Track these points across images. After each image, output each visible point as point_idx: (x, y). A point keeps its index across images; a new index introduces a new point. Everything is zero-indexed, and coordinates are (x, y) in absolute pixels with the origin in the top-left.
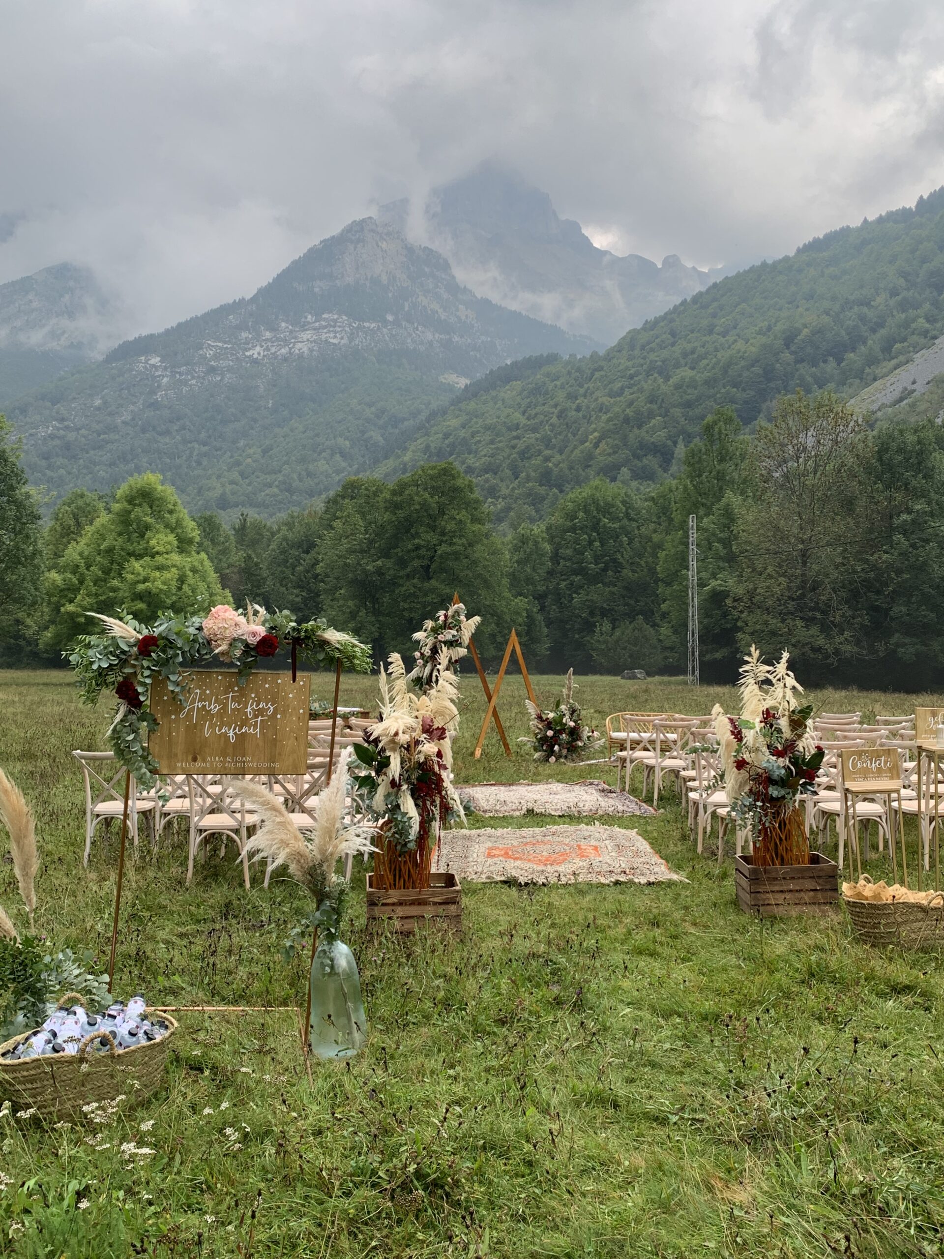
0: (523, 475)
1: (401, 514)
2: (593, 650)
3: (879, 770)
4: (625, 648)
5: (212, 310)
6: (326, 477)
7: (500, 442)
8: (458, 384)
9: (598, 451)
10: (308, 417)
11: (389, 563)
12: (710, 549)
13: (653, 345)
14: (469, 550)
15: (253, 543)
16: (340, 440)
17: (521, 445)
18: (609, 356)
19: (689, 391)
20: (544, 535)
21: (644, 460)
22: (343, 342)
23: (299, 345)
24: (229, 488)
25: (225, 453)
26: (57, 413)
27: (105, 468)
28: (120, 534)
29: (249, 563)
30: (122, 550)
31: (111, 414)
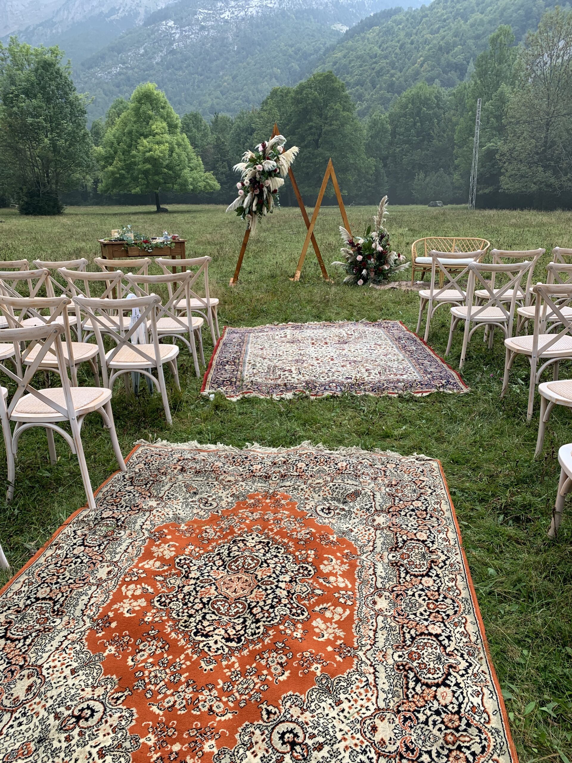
0: (378, 86)
1: (301, 106)
2: (413, 190)
4: (431, 188)
6: (267, 90)
7: (365, 66)
8: (342, 30)
9: (422, 69)
10: (257, 55)
12: (488, 123)
14: (342, 129)
15: (222, 131)
16: (275, 69)
17: (377, 67)
18: (432, 7)
19: (479, 28)
20: (388, 119)
21: (449, 74)
22: (275, 6)
23: (251, 9)
24: (215, 101)
25: (212, 80)
26: (121, 58)
28: (135, 122)
29: (219, 142)
30: (137, 132)
31: (150, 58)
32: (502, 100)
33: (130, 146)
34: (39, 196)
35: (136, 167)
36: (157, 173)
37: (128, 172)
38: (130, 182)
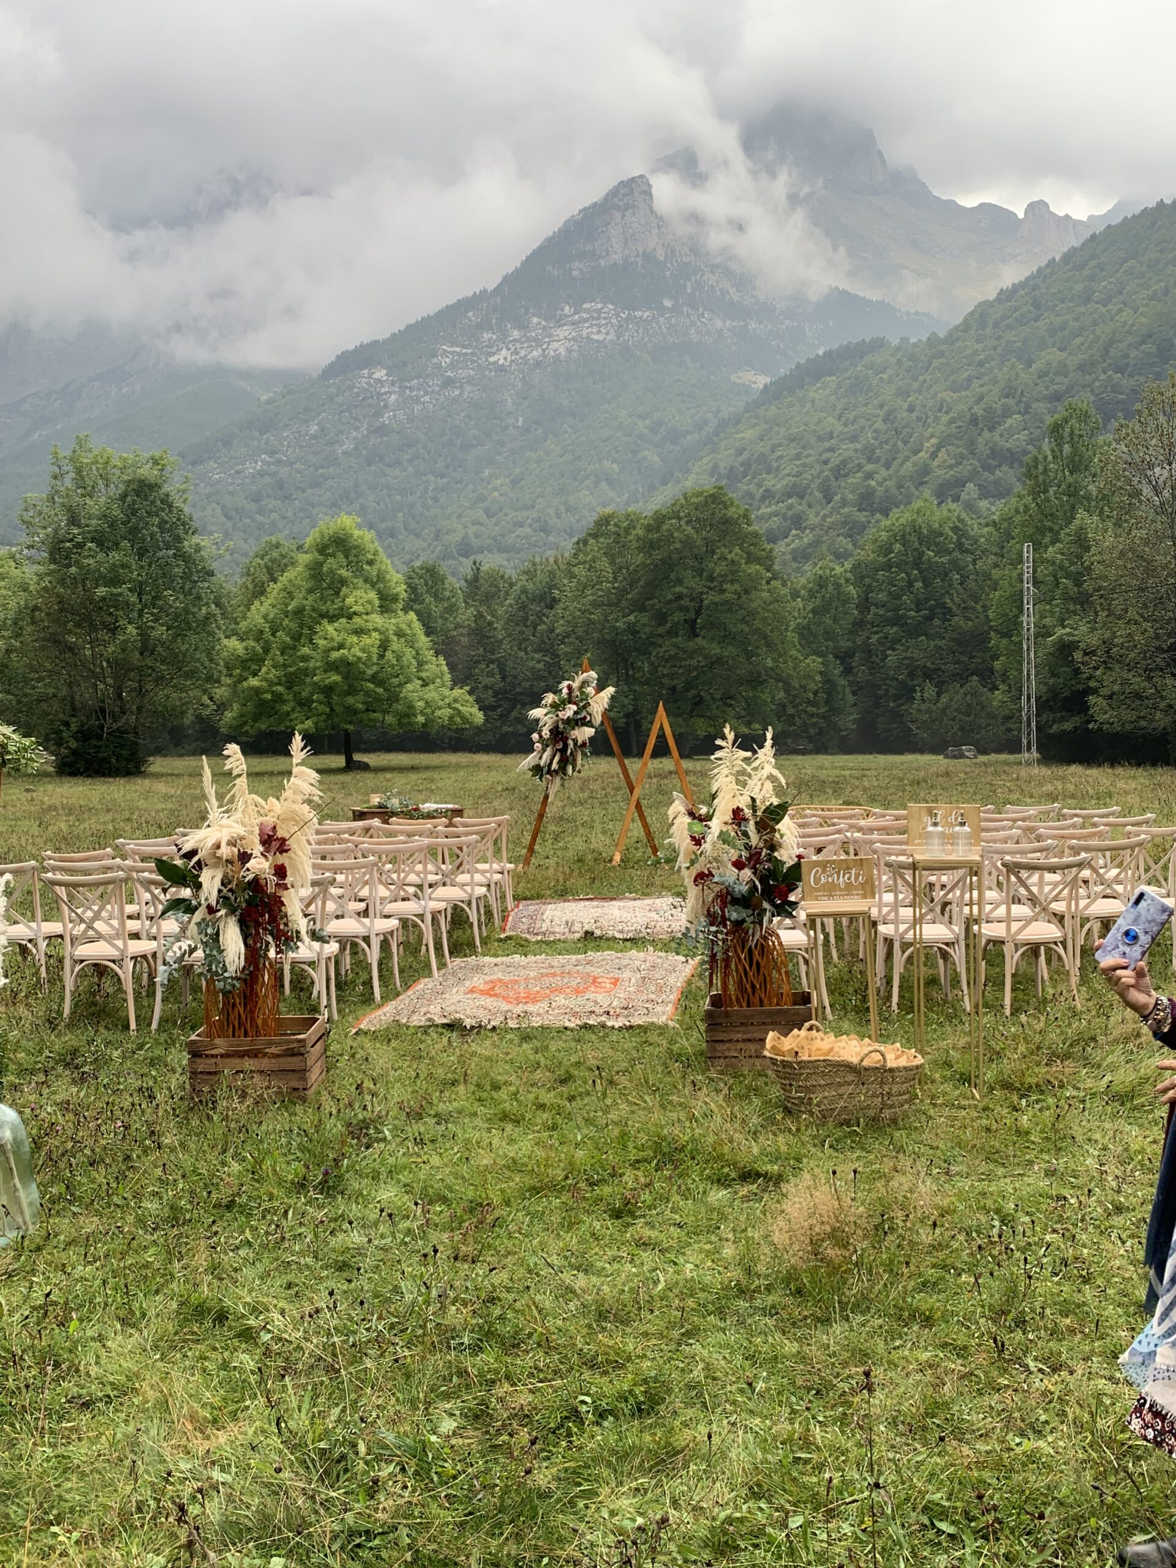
0: (837, 498)
1: (657, 555)
2: (912, 722)
3: (849, 886)
4: (954, 719)
5: (447, 307)
6: (590, 511)
7: (808, 456)
8: (755, 383)
9: (936, 463)
10: (566, 436)
11: (645, 618)
12: (1057, 588)
13: (1010, 321)
14: (744, 599)
15: (488, 599)
16: (607, 464)
17: (835, 460)
18: (952, 338)
19: (1057, 379)
20: (849, 575)
21: (998, 472)
22: (609, 337)
23: (555, 345)
24: (471, 530)
25: (467, 485)
26: (267, 443)
27: (325, 510)
28: (310, 591)
29: (481, 622)
30: (313, 610)
31: (330, 443)
32: (1082, 542)
33: (297, 637)
34: (100, 737)
35: (308, 680)
36: (352, 691)
37: (288, 688)
38: (293, 710)
